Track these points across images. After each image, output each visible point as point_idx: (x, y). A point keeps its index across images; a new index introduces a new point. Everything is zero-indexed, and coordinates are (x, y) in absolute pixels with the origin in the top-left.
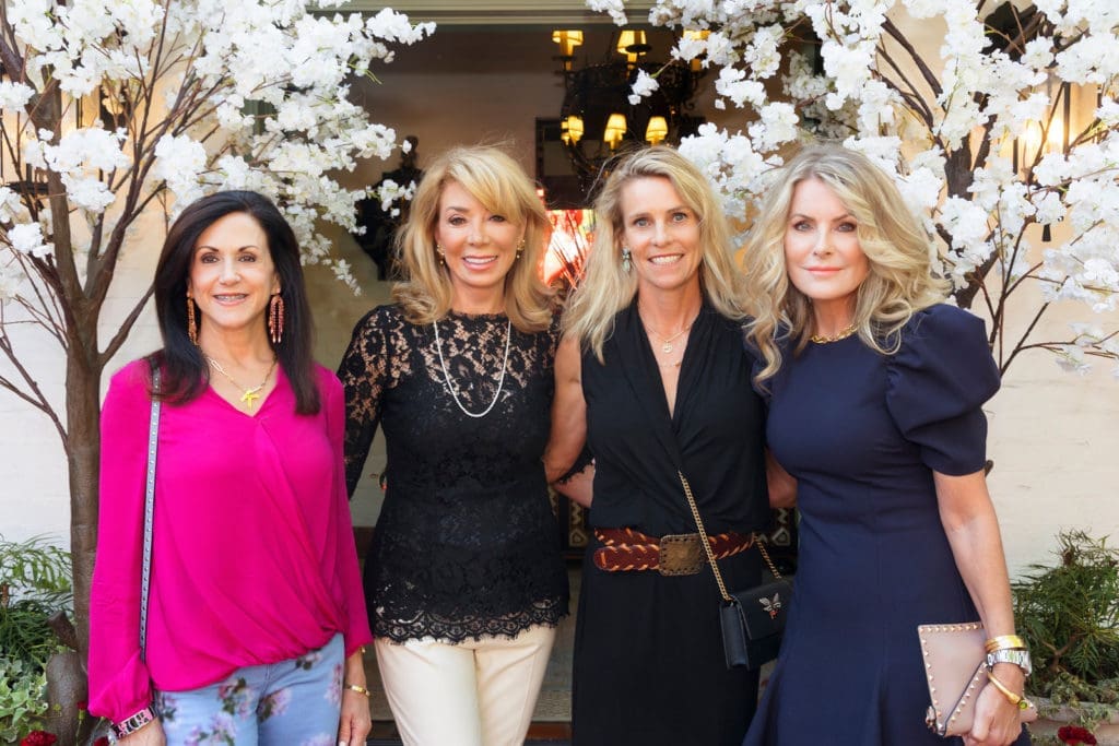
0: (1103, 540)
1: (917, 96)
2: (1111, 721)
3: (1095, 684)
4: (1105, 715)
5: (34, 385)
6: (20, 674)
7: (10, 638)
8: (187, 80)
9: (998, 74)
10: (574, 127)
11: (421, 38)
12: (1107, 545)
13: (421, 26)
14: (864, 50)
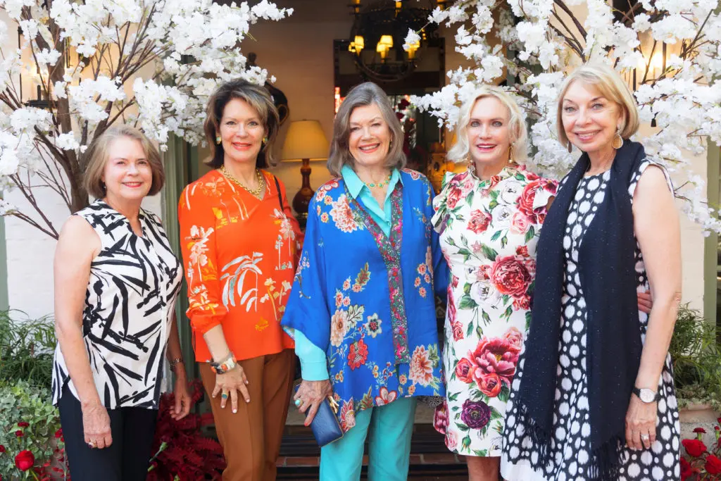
0: (687, 304)
1: (575, 40)
2: (689, 409)
3: (681, 388)
4: (685, 405)
5: (50, 224)
6: (46, 397)
7: (38, 375)
8: (138, 39)
9: (619, 35)
10: (359, 43)
11: (284, 17)
12: (690, 307)
13: (284, 10)
14: (540, 25)
